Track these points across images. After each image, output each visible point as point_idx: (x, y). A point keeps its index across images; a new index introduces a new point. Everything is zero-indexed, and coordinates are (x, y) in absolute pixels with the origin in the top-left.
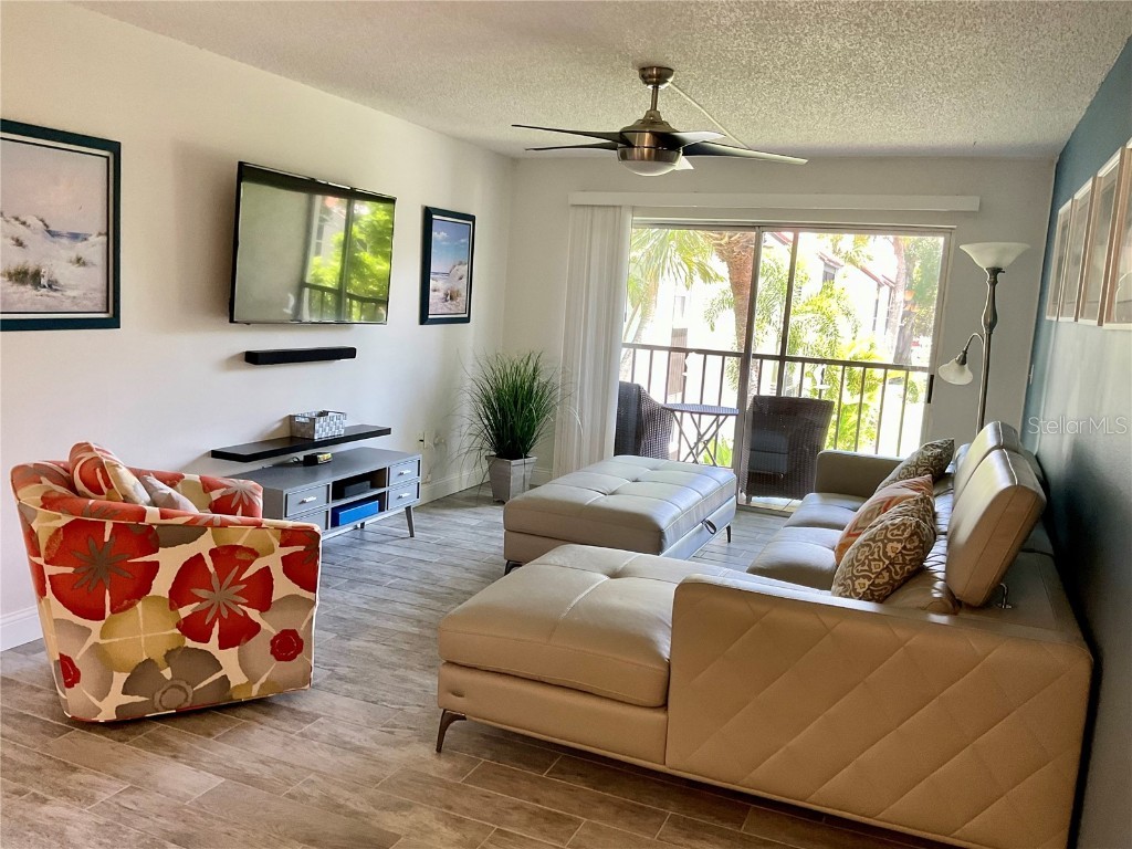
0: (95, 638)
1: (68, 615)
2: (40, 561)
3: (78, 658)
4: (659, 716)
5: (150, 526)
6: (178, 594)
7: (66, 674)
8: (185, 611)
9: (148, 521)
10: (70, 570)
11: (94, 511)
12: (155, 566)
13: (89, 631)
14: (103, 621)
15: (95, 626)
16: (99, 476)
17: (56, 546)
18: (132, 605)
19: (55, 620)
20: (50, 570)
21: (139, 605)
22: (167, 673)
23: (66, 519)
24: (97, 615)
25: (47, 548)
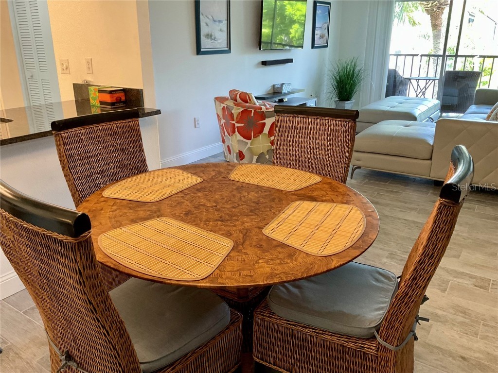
0: (249, 145)
1: (242, 138)
2: (234, 122)
3: (244, 152)
4: (429, 162)
5: (263, 112)
6: (271, 133)
7: (240, 156)
8: (272, 138)
9: (263, 110)
10: (243, 125)
11: (249, 107)
12: (264, 124)
13: (247, 143)
14: (251, 141)
15: (249, 142)
16: (247, 97)
17: (239, 117)
18: (259, 136)
19: (238, 140)
20: (237, 125)
21: (260, 136)
22: (267, 157)
23: (242, 109)
24: (250, 139)
25: (237, 118)
